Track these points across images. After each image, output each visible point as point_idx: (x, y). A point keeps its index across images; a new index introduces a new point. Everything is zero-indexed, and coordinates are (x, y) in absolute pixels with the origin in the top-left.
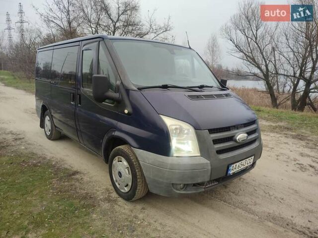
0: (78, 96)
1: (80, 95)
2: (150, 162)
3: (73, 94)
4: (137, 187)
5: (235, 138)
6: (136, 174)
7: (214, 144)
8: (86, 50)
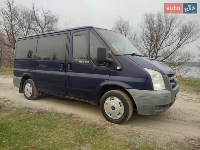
0: (69, 65)
1: (71, 64)
2: (141, 95)
3: (63, 64)
4: (129, 113)
5: (174, 80)
6: (128, 105)
7: (171, 82)
8: (75, 36)
